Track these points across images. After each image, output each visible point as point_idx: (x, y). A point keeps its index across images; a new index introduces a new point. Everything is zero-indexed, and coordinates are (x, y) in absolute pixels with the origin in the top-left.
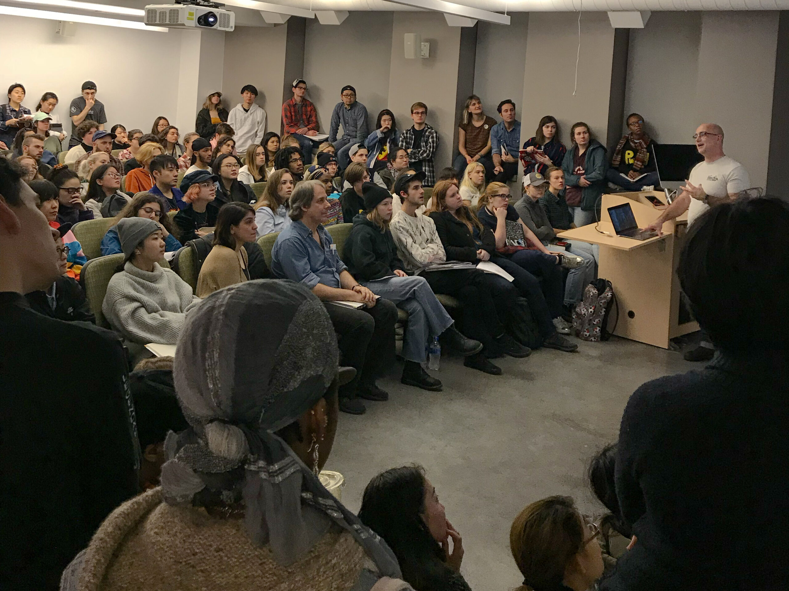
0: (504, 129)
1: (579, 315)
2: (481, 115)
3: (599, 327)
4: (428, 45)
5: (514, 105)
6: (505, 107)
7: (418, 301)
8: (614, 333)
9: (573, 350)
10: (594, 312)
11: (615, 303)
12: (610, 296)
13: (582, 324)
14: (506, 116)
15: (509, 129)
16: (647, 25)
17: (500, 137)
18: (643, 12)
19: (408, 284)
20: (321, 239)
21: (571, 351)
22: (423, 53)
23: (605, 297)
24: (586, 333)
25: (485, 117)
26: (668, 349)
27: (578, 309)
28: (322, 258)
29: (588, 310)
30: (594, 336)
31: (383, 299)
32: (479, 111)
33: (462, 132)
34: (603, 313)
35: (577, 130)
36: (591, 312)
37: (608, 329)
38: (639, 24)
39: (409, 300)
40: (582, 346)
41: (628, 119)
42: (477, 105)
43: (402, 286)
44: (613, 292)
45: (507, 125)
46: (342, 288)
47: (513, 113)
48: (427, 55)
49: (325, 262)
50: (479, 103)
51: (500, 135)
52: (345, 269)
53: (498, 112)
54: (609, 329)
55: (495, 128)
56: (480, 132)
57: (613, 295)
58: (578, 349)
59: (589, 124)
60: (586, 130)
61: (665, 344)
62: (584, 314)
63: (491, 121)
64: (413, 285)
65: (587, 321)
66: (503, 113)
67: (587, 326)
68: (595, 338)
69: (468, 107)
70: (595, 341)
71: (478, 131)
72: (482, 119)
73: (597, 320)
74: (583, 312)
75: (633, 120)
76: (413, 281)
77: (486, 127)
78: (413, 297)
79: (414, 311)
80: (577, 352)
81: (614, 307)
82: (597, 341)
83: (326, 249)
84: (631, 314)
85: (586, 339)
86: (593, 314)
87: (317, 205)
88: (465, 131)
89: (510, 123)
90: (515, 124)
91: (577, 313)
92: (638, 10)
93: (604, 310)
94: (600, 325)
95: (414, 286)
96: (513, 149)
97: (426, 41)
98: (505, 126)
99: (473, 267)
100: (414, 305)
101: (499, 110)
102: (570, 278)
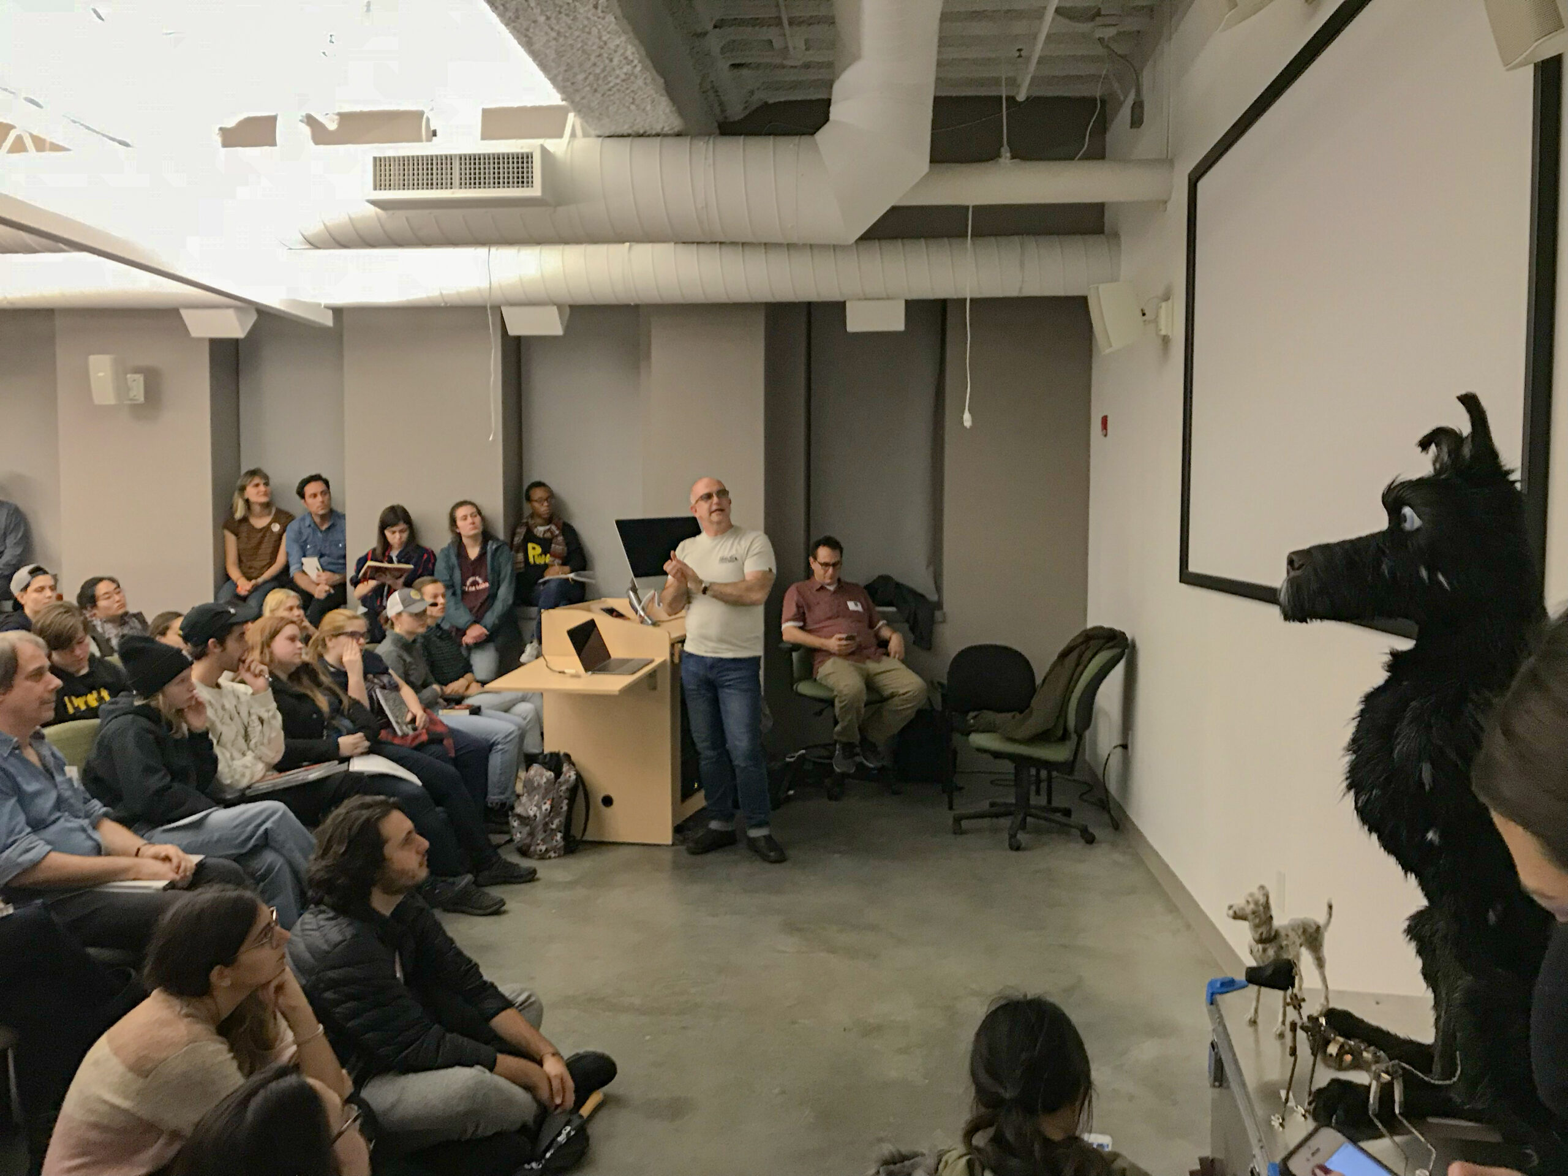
0: (312, 525)
1: (524, 820)
2: (267, 506)
3: (560, 832)
4: (140, 378)
5: (326, 483)
6: (311, 488)
7: (276, 850)
8: (585, 838)
9: (530, 877)
10: (552, 808)
11: (581, 787)
12: (573, 777)
13: (531, 834)
14: (315, 504)
15: (322, 525)
16: (567, 329)
17: (306, 541)
18: (560, 307)
19: (248, 822)
20: (41, 758)
21: (530, 881)
22: (131, 395)
23: (566, 781)
24: (539, 848)
25: (274, 511)
26: (673, 845)
27: (519, 810)
28: (53, 796)
29: (540, 808)
30: (555, 849)
31: (211, 861)
32: (264, 499)
33: (231, 539)
34: (565, 808)
35: (460, 512)
36: (546, 810)
37: (573, 832)
38: (555, 328)
39: (256, 850)
40: (544, 870)
41: (528, 490)
42: (262, 488)
43: (236, 827)
44: (576, 771)
45: (317, 520)
46: (108, 854)
47: (327, 497)
48: (141, 399)
49: (60, 804)
50: (267, 484)
51: (304, 538)
52: (106, 815)
53: (297, 497)
54: (576, 832)
55: (293, 526)
56: (263, 537)
57: (579, 776)
58: (538, 875)
59: (477, 502)
60: (474, 510)
61: (667, 838)
62: (535, 816)
63: (284, 517)
64: (259, 821)
65: (540, 827)
66: (309, 500)
67: (540, 836)
68: (555, 852)
69: (243, 489)
70: (555, 857)
71: (260, 535)
72: (269, 514)
73: (556, 822)
74: (532, 813)
75: (538, 493)
76: (261, 812)
77: (276, 528)
78: (266, 841)
79: (270, 869)
80: (538, 879)
81: (581, 794)
82: (559, 856)
83: (59, 778)
84: (608, 801)
85: (543, 857)
86: (550, 812)
87: (29, 683)
88: (236, 535)
89: (323, 517)
90: (333, 518)
91: (519, 816)
92: (555, 304)
93: (566, 802)
94: (562, 829)
95: (264, 822)
96: (334, 561)
97: (137, 370)
98: (315, 523)
99: (343, 767)
100: (269, 857)
101: (301, 494)
102: (496, 761)
